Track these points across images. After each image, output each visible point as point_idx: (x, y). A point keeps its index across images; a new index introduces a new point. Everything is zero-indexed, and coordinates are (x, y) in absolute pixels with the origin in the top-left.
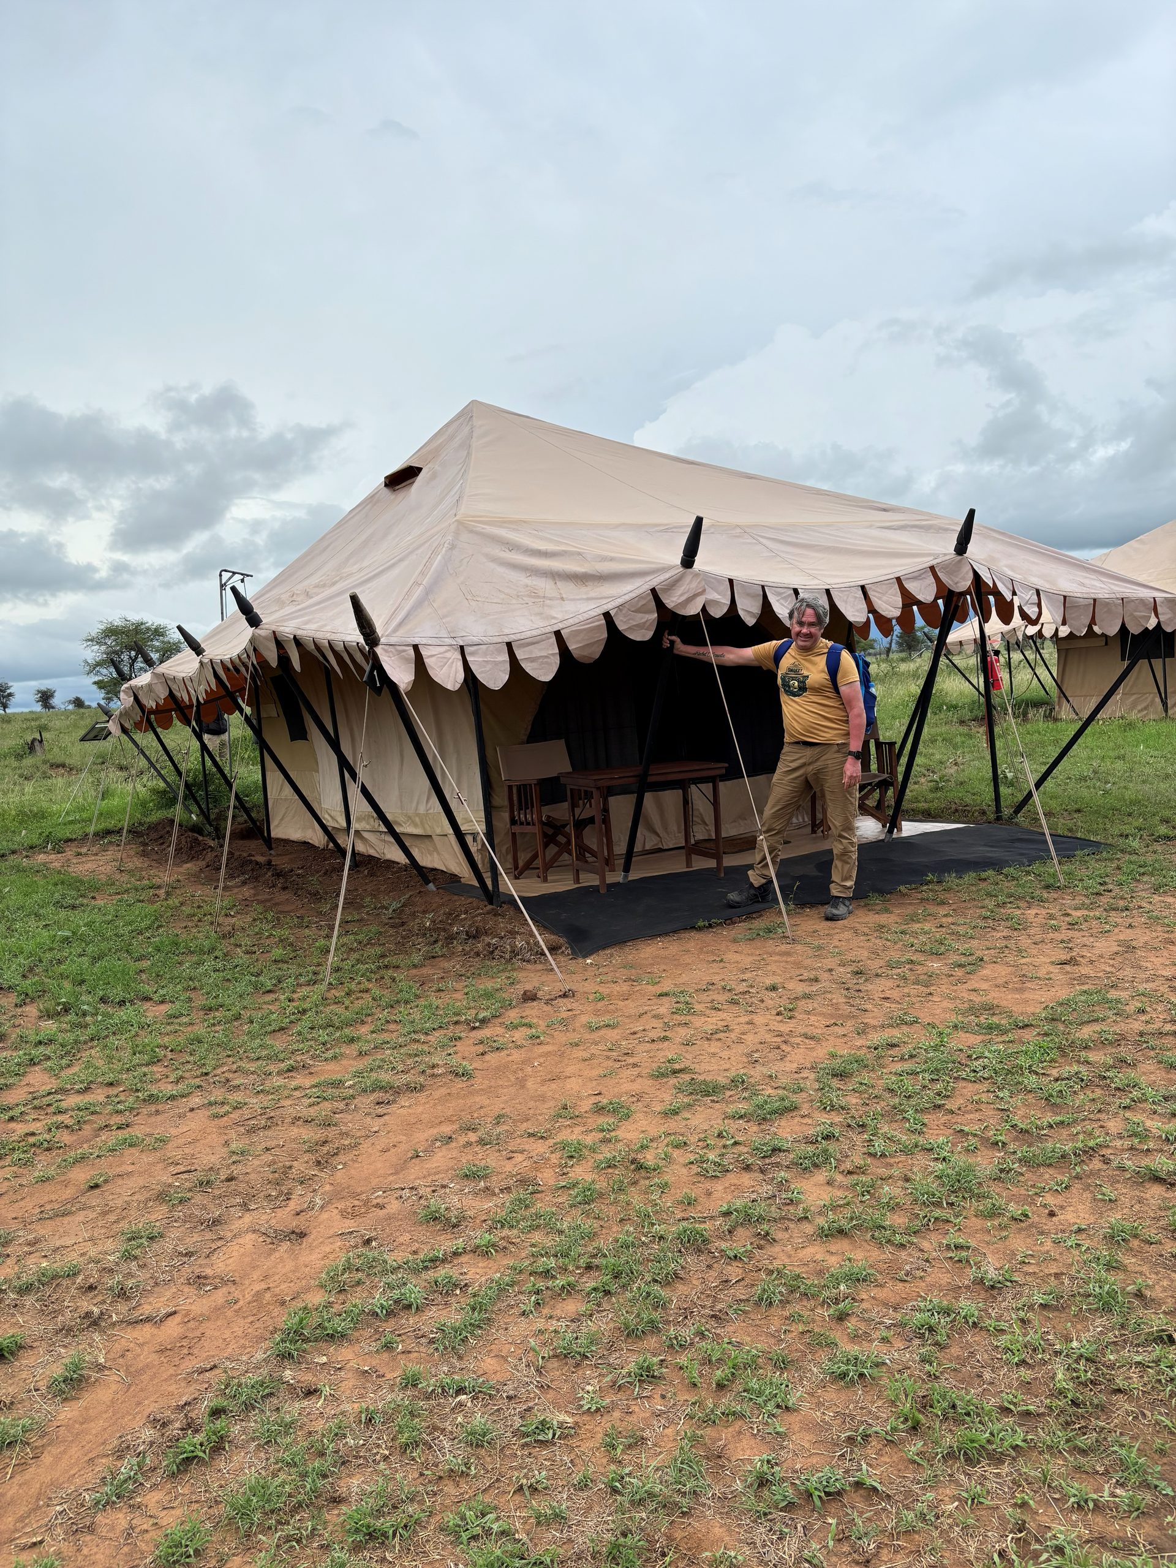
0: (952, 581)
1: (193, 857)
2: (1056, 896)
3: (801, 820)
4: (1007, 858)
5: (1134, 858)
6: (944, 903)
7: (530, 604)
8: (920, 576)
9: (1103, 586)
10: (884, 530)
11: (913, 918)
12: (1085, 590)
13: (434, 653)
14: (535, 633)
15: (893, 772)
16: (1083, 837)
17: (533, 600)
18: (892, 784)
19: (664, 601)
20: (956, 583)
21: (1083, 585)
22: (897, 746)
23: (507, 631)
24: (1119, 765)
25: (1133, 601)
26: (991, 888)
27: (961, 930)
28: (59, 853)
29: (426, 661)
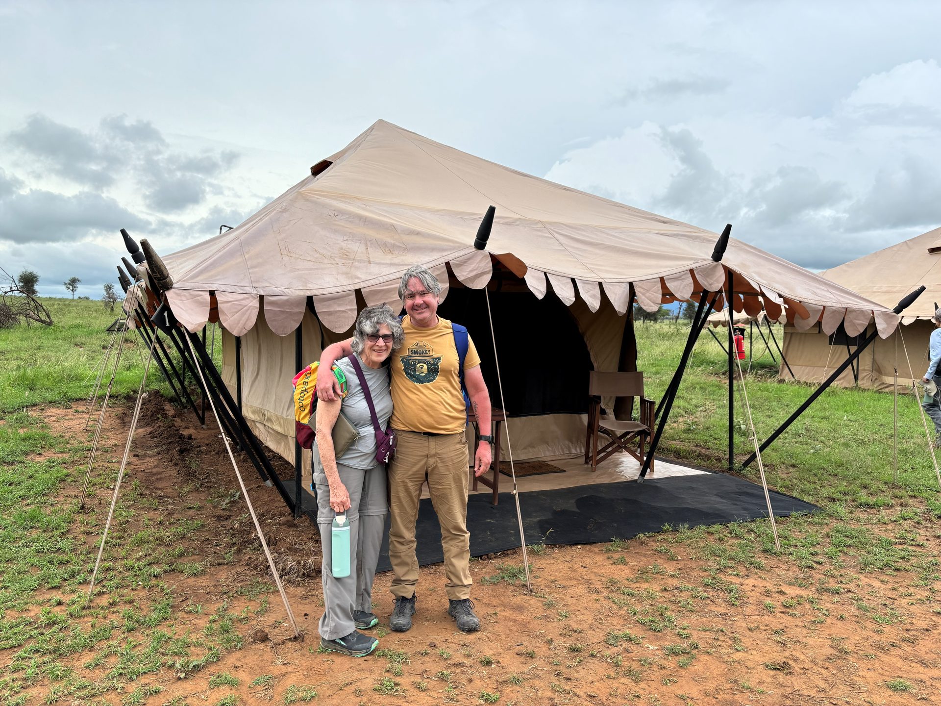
0: (708, 282)
1: (148, 424)
2: (773, 563)
3: (579, 451)
4: (733, 512)
5: (840, 525)
6: (674, 560)
7: (340, 264)
8: (680, 277)
9: (831, 296)
10: (659, 235)
11: (643, 575)
12: (817, 298)
13: (230, 299)
14: (337, 290)
15: (651, 426)
16: (798, 496)
17: (343, 261)
18: (649, 434)
19: (456, 274)
20: (710, 285)
21: (816, 294)
22: (656, 406)
23: (310, 286)
24: (824, 425)
25: (855, 311)
26: (716, 546)
27: (683, 596)
28: (66, 408)
29: (220, 306)
